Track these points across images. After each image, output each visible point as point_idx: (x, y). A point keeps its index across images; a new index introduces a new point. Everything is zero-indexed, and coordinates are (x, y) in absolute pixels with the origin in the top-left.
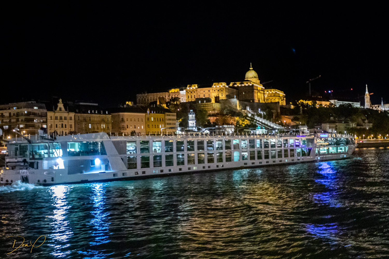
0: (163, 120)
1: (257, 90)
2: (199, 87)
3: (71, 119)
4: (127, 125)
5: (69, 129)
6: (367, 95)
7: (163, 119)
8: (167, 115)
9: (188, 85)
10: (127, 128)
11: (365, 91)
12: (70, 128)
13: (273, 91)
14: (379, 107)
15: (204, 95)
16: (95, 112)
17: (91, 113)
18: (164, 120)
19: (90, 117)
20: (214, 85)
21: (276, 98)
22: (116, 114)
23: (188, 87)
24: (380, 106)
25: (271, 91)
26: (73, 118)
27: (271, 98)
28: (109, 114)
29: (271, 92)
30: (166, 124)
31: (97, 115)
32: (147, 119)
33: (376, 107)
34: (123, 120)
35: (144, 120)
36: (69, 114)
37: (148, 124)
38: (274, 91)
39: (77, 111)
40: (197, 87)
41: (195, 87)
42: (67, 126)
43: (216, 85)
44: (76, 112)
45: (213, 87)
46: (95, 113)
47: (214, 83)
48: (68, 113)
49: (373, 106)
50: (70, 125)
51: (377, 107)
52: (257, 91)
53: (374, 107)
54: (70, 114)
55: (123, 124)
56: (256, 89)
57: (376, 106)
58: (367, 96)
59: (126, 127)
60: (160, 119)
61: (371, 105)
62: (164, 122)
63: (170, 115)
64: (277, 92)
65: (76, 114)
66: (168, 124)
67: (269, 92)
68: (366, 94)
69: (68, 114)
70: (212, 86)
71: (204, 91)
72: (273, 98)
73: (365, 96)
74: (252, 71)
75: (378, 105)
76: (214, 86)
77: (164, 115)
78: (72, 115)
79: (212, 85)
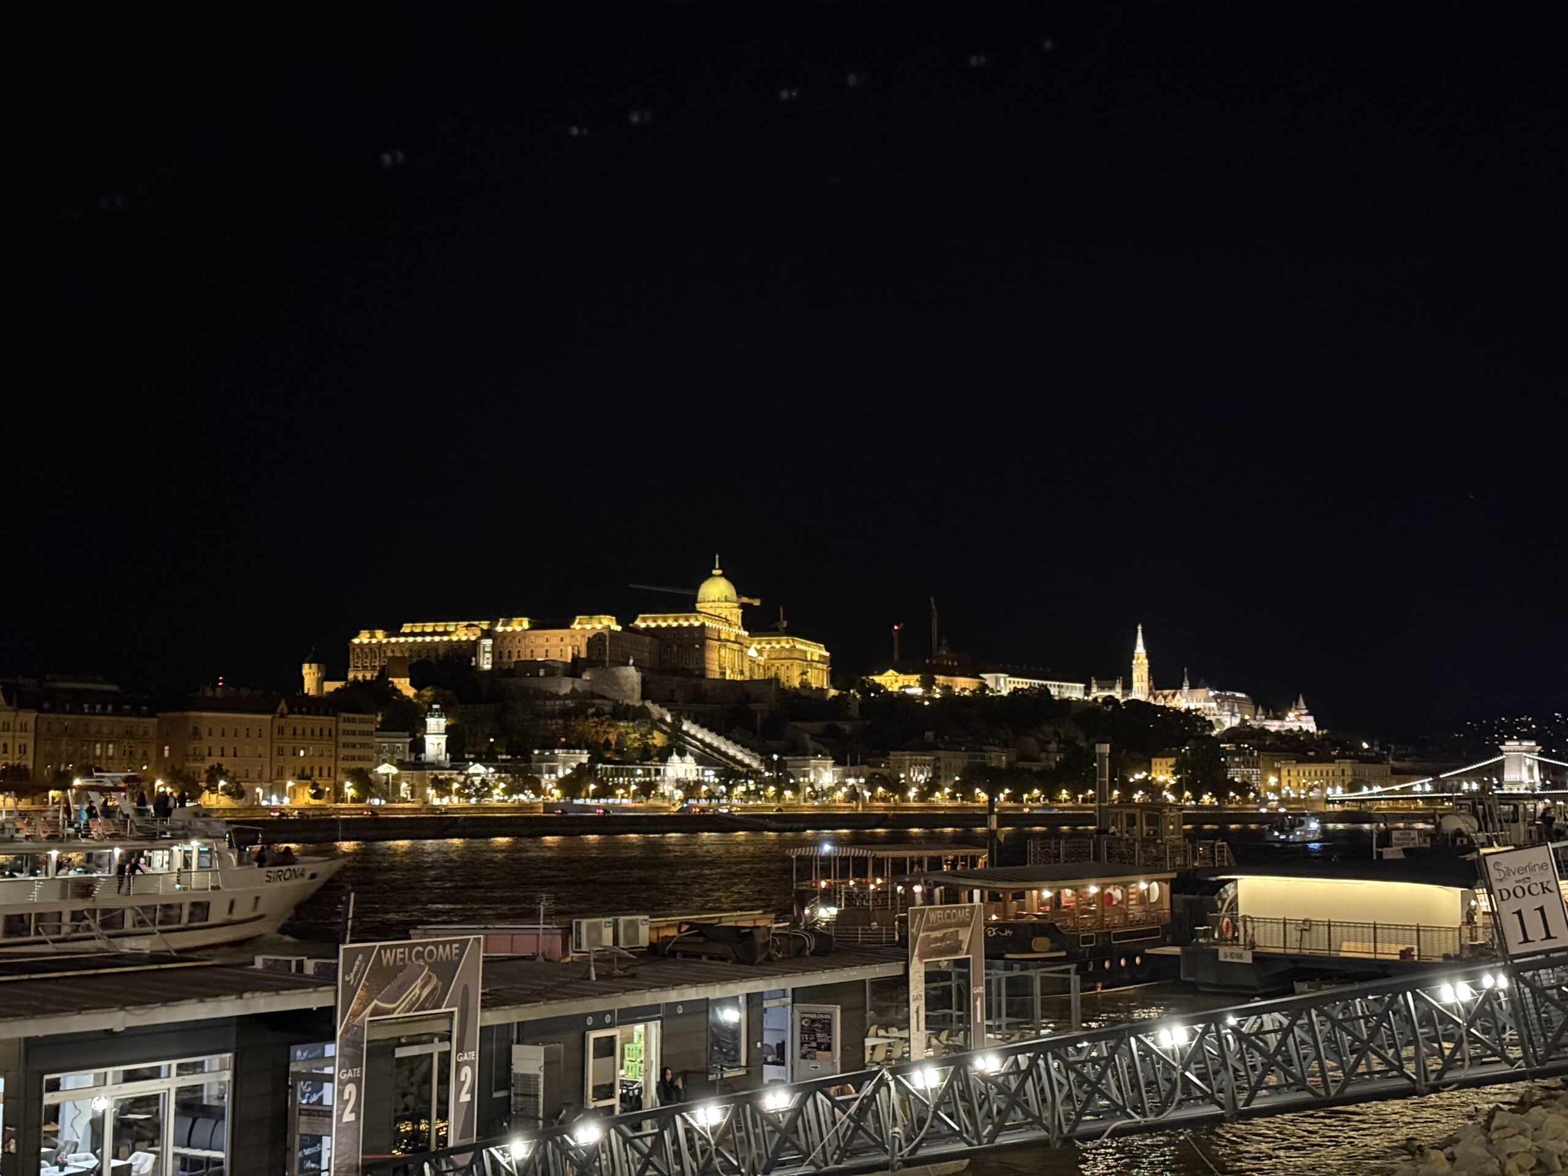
0: (330, 734)
1: (719, 640)
2: (534, 627)
3: (24, 728)
4: (210, 748)
5: (17, 755)
6: (1138, 658)
7: (330, 731)
8: (344, 718)
9: (501, 620)
10: (210, 755)
11: (1133, 646)
12: (20, 752)
13: (783, 644)
14: (1174, 695)
15: (547, 651)
16: (104, 708)
17: (92, 713)
18: (333, 733)
19: (86, 725)
20: (577, 621)
21: (792, 665)
22: (178, 714)
23: (500, 623)
24: (1178, 696)
25: (779, 643)
26: (31, 726)
27: (777, 663)
28: (150, 715)
29: (778, 646)
30: (341, 745)
31: (113, 718)
32: (276, 731)
33: (1165, 697)
34: (196, 734)
35: (266, 733)
36: (17, 715)
37: (281, 745)
38: (788, 643)
39: (46, 706)
40: (526, 625)
41: (521, 625)
42: (10, 749)
43: (584, 621)
44: (41, 710)
45: (574, 629)
46: (103, 713)
47: (578, 617)
48: (15, 710)
49: (1158, 692)
50: (20, 746)
51: (1170, 697)
52: (717, 643)
53: (1160, 697)
54: (20, 714)
55: (195, 744)
56: (716, 637)
57: (1166, 692)
58: (1139, 662)
59: (206, 752)
60: (321, 730)
61: (1150, 689)
62: (334, 738)
63: (354, 721)
64: (798, 646)
65: (43, 715)
66: (345, 745)
67: (774, 644)
68: (1136, 655)
69: (14, 713)
70: (572, 627)
71: (547, 641)
72: (782, 665)
73: (1134, 662)
74: (718, 578)
75: (1172, 691)
76: (576, 626)
77: (334, 718)
78: (29, 717)
79: (572, 622)
